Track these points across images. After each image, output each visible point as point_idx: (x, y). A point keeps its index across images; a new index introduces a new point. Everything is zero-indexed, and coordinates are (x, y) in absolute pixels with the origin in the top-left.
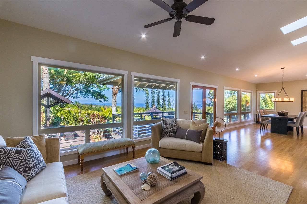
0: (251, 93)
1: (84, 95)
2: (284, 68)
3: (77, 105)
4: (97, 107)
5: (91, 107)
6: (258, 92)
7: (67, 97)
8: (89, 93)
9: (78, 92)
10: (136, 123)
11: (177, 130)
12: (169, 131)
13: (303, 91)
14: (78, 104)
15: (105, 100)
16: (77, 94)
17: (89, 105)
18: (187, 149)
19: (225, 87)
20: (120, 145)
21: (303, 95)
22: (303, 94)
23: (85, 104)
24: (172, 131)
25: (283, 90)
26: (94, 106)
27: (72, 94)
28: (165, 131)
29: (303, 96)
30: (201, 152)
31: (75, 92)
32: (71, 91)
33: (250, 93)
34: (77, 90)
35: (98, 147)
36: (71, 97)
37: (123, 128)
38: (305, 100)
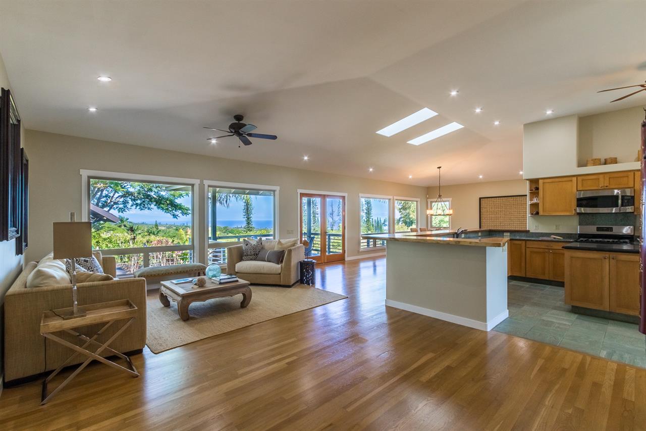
0: (417, 201)
1: (140, 205)
2: (440, 167)
3: (125, 226)
4: (171, 229)
5: (157, 229)
6: (429, 201)
7: (106, 209)
8: (151, 200)
9: (128, 199)
10: (211, 246)
11: (259, 251)
12: (249, 253)
13: (482, 200)
14: (125, 223)
15: (183, 214)
16: (125, 203)
17: (152, 225)
18: (265, 271)
19: (361, 195)
20: (187, 269)
21: (481, 205)
22: (481, 203)
23: (143, 223)
24: (253, 253)
26: (163, 228)
27: (115, 203)
28: (245, 254)
30: (280, 274)
31: (122, 200)
32: (114, 199)
33: (415, 202)
34: (125, 197)
35: (159, 270)
36: (114, 209)
37: (194, 251)
38: (484, 212)
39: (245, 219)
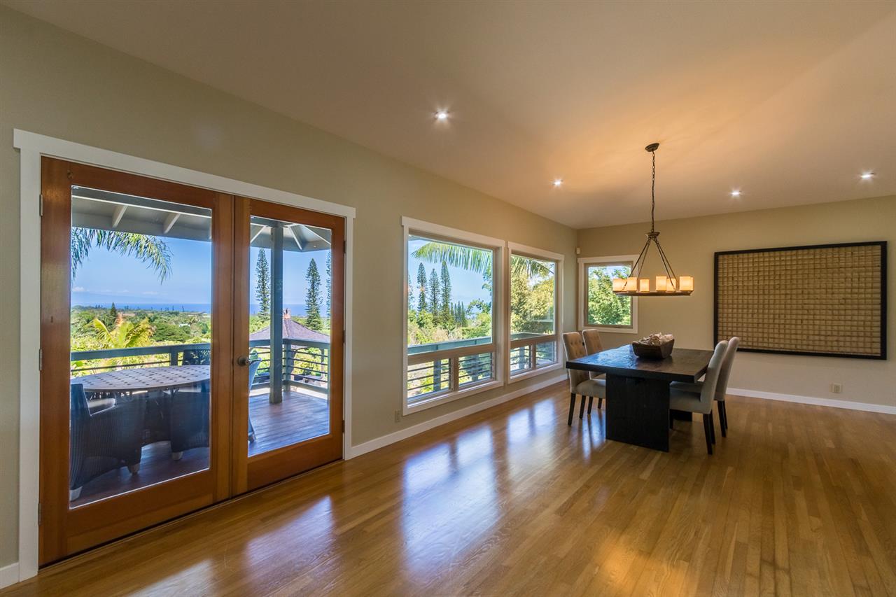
0: (557, 262)
2: (656, 146)
6: (582, 261)
13: (721, 257)
21: (720, 271)
22: (720, 266)
25: (652, 242)
29: (720, 275)
33: (553, 264)
38: (726, 288)
39: (260, 302)
